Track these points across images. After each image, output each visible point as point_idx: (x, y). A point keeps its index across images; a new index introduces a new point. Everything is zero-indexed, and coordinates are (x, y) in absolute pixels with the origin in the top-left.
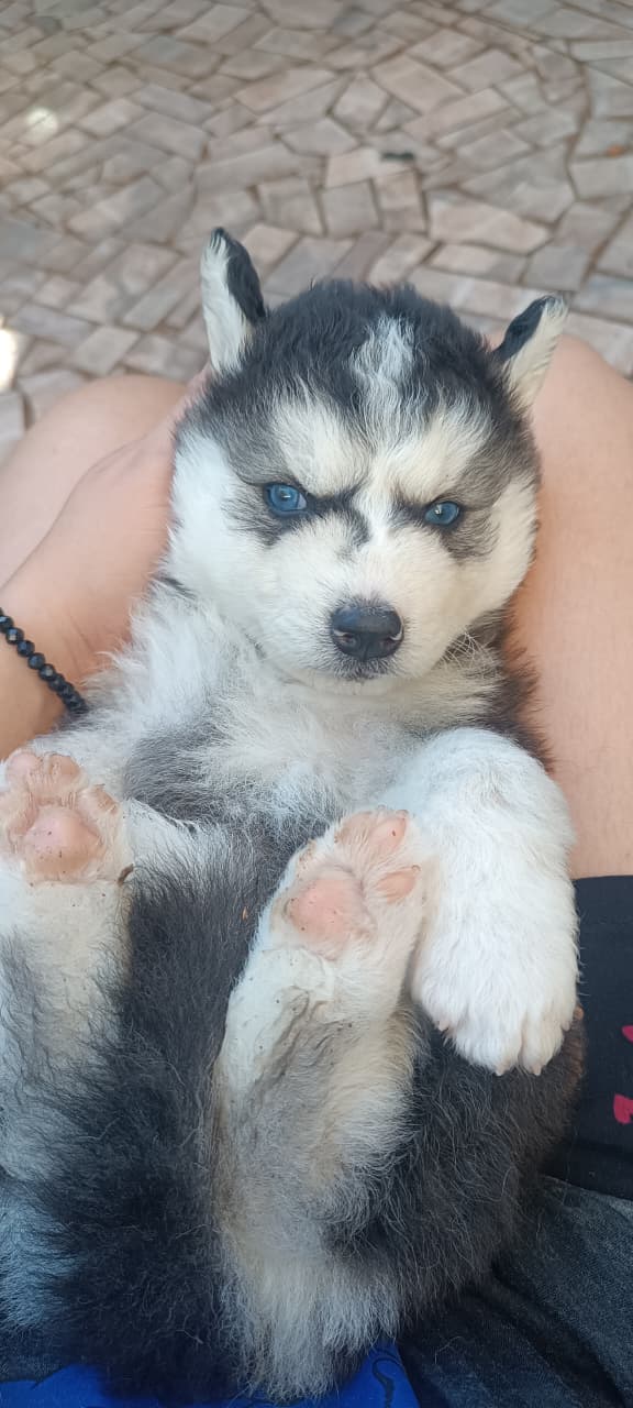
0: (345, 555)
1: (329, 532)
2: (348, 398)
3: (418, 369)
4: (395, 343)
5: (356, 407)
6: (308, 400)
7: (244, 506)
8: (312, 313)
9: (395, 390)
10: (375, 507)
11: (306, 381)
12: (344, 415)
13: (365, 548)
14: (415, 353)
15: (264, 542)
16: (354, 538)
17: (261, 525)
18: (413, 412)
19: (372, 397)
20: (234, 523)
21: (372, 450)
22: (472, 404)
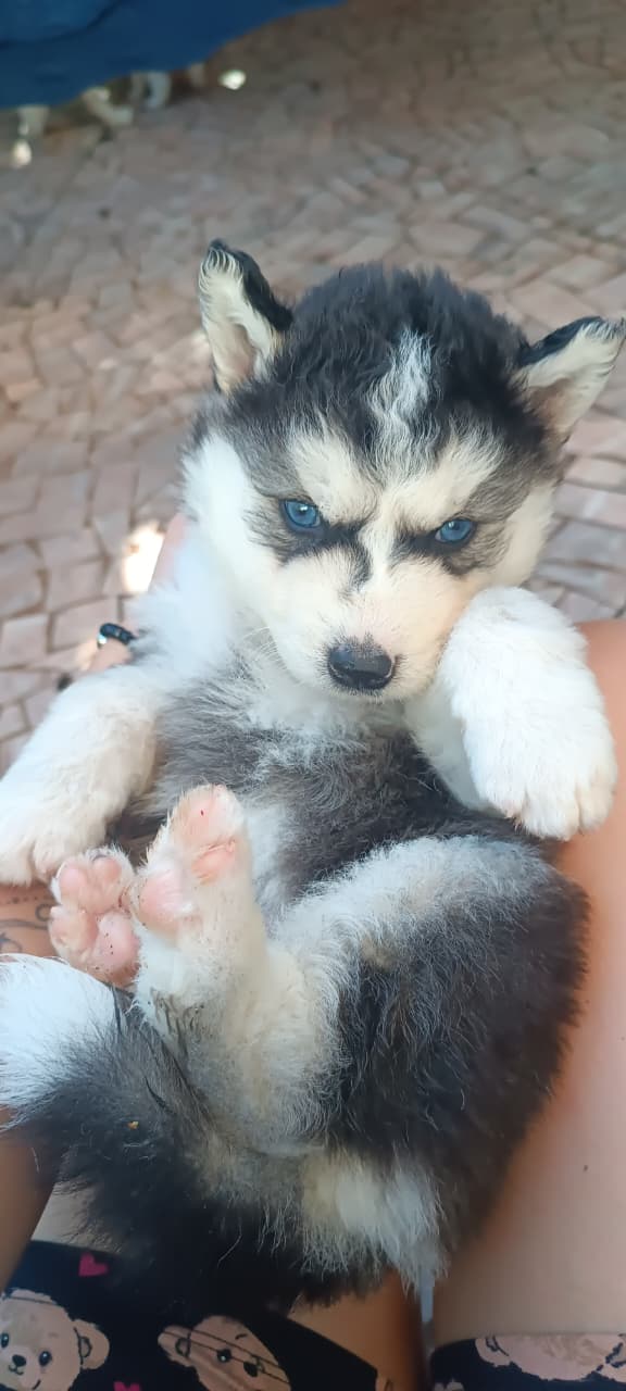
0: (346, 594)
1: (333, 566)
2: (363, 435)
3: (432, 402)
4: (412, 374)
5: (369, 448)
6: (325, 431)
7: (262, 520)
8: (339, 332)
9: (407, 430)
10: (378, 541)
11: (325, 414)
12: (356, 453)
13: (367, 588)
14: (430, 383)
15: (279, 559)
16: (356, 577)
17: (278, 543)
18: (422, 451)
19: (386, 435)
20: (254, 535)
21: (383, 485)
22: (485, 433)
